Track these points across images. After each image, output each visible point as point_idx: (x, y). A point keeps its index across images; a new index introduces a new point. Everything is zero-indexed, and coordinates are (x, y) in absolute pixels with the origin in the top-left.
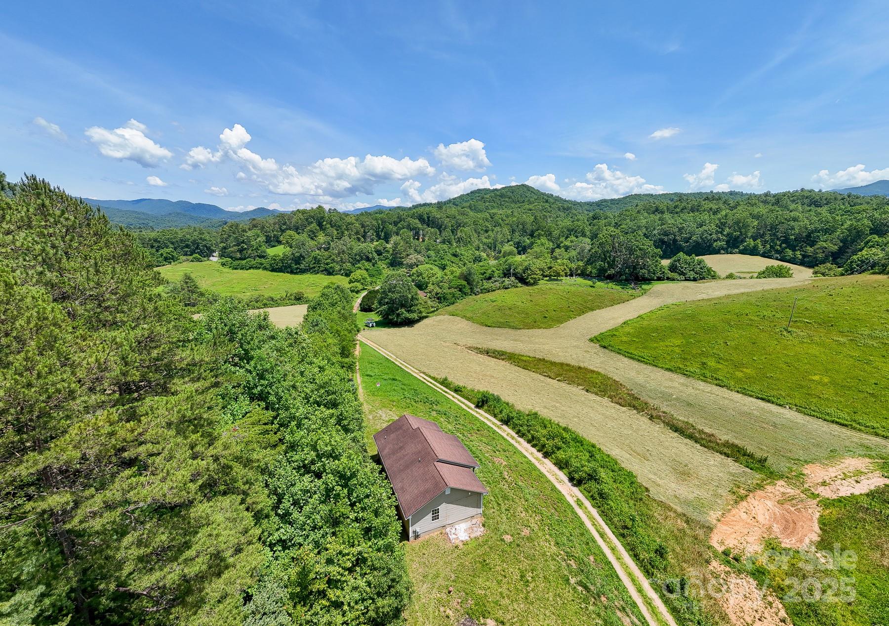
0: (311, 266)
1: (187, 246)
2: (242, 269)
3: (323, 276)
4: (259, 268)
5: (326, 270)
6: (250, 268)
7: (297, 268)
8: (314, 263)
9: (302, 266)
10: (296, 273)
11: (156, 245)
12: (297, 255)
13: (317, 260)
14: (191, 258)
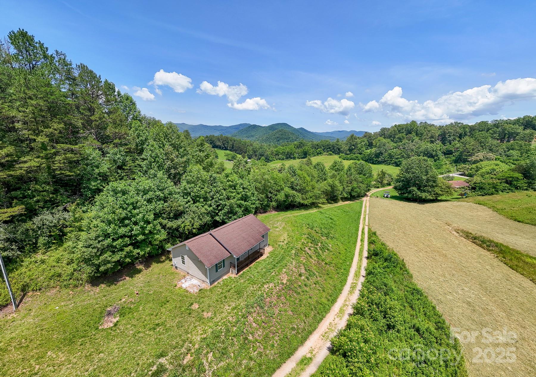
0: (386, 159)
1: (329, 148)
2: (347, 160)
3: (392, 167)
4: (355, 160)
5: (395, 163)
6: (351, 159)
7: (376, 160)
8: (388, 158)
9: (380, 159)
10: (375, 164)
11: (317, 147)
12: (378, 152)
13: (391, 156)
14: (328, 153)
